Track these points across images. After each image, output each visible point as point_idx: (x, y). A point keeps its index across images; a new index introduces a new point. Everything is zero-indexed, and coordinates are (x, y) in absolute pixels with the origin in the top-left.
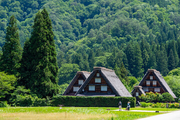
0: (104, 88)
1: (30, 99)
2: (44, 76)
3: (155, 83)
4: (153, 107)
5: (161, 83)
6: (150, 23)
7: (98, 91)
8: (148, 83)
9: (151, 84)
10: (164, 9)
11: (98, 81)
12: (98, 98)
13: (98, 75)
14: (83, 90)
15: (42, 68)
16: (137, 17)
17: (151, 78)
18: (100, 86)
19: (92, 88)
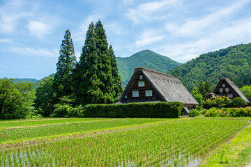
0: (149, 93)
1: (65, 109)
2: (91, 84)
3: (227, 90)
4: (207, 116)
5: (233, 89)
6: (236, 73)
7: (142, 97)
8: (221, 90)
9: (224, 91)
10: (242, 67)
11: (142, 84)
12: (146, 105)
13: (141, 77)
14: (126, 97)
15: (89, 76)
16: (230, 71)
17: (224, 86)
18: (144, 90)
19: (136, 94)
